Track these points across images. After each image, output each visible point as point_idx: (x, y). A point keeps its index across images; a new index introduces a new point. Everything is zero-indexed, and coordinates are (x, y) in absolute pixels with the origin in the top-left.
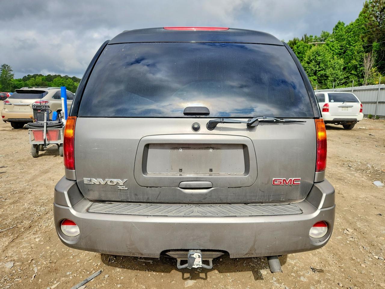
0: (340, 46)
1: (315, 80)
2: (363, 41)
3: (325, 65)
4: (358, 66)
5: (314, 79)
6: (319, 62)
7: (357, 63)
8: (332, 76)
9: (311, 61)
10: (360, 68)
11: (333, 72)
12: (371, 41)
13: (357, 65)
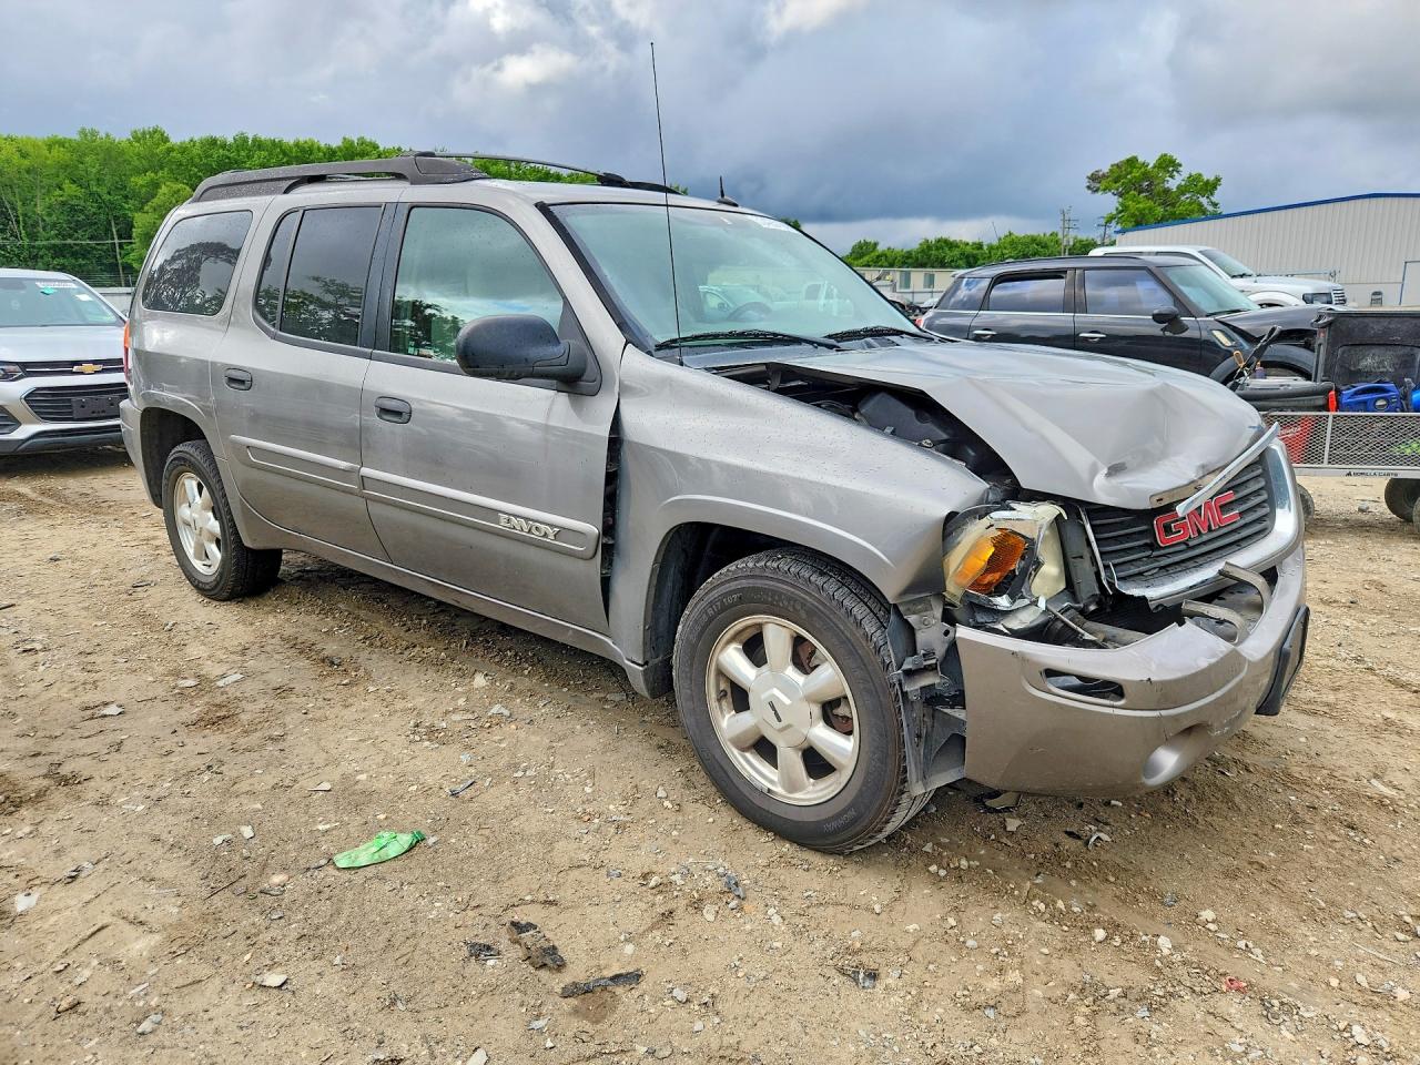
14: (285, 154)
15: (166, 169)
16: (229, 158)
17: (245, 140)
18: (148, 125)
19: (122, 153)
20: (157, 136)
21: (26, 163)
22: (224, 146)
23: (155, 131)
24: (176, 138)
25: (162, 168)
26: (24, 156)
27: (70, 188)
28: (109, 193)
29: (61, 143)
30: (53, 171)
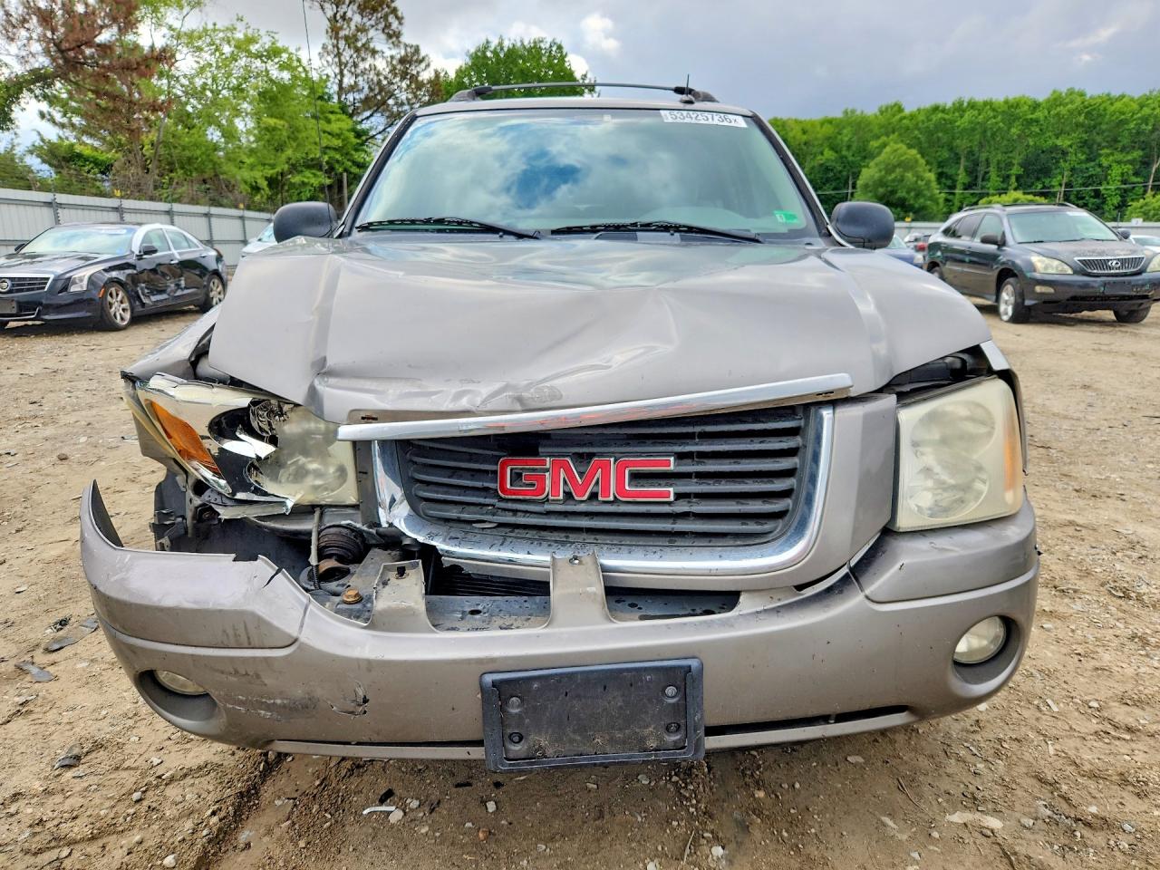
14: (994, 110)
15: (896, 134)
16: (945, 120)
17: (961, 103)
18: (891, 102)
19: (869, 124)
20: (896, 109)
21: (805, 138)
22: (943, 111)
23: (896, 104)
24: (909, 109)
25: (893, 132)
26: (804, 132)
27: (829, 154)
28: (853, 155)
29: (830, 122)
30: (820, 142)
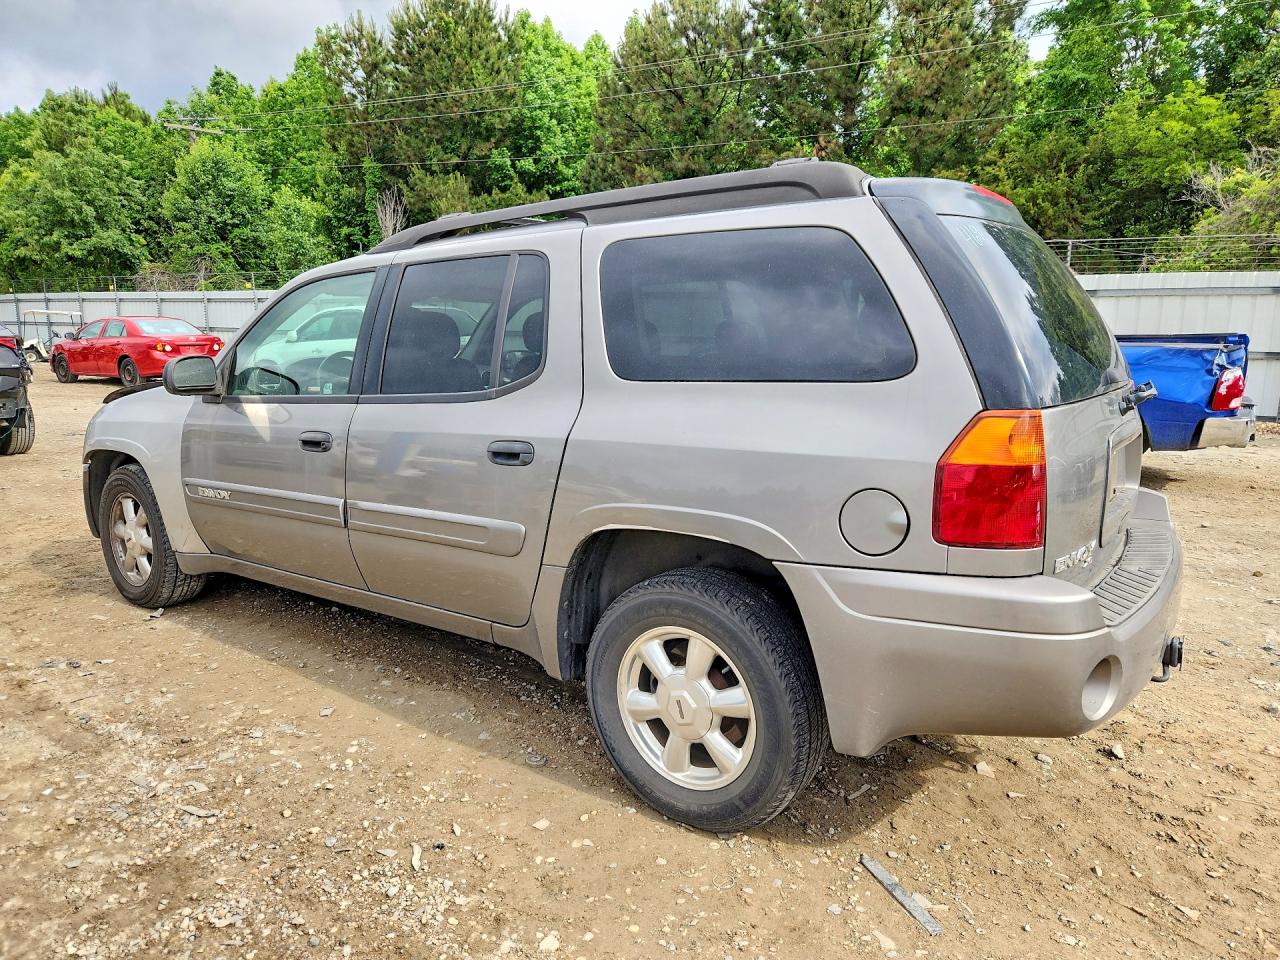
0: (258, 151)
1: (225, 255)
2: (335, 149)
3: (251, 209)
4: (334, 222)
5: (221, 253)
6: (229, 196)
7: (330, 214)
8: (285, 245)
9: (202, 189)
10: (340, 228)
11: (290, 234)
12: (356, 157)
13: (330, 219)
